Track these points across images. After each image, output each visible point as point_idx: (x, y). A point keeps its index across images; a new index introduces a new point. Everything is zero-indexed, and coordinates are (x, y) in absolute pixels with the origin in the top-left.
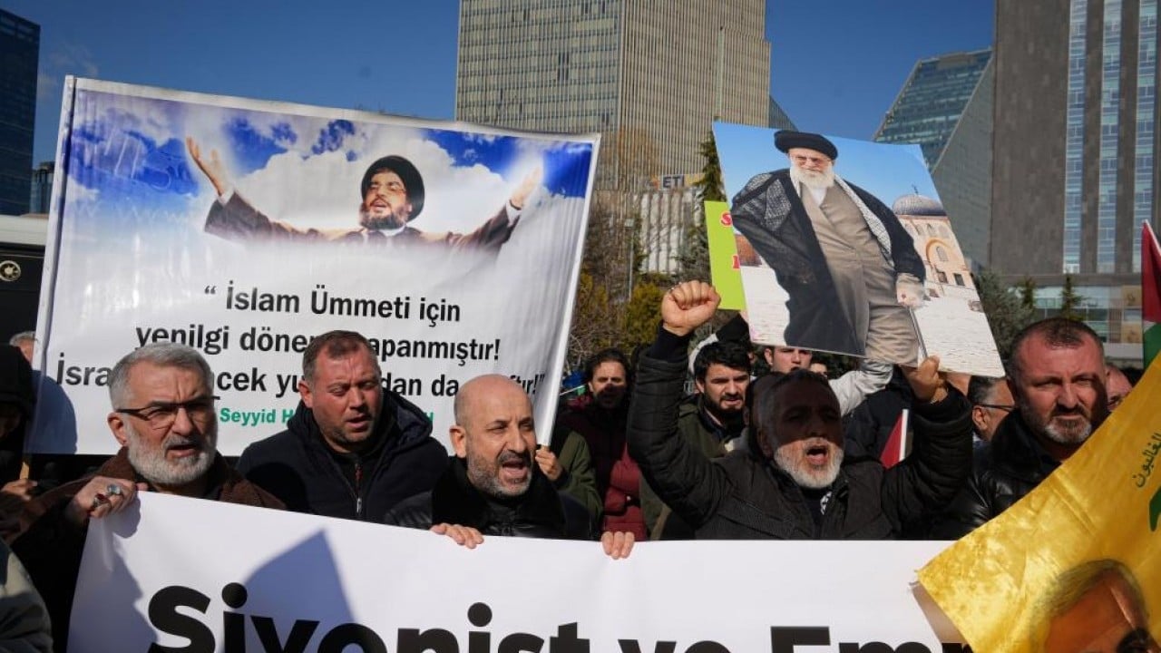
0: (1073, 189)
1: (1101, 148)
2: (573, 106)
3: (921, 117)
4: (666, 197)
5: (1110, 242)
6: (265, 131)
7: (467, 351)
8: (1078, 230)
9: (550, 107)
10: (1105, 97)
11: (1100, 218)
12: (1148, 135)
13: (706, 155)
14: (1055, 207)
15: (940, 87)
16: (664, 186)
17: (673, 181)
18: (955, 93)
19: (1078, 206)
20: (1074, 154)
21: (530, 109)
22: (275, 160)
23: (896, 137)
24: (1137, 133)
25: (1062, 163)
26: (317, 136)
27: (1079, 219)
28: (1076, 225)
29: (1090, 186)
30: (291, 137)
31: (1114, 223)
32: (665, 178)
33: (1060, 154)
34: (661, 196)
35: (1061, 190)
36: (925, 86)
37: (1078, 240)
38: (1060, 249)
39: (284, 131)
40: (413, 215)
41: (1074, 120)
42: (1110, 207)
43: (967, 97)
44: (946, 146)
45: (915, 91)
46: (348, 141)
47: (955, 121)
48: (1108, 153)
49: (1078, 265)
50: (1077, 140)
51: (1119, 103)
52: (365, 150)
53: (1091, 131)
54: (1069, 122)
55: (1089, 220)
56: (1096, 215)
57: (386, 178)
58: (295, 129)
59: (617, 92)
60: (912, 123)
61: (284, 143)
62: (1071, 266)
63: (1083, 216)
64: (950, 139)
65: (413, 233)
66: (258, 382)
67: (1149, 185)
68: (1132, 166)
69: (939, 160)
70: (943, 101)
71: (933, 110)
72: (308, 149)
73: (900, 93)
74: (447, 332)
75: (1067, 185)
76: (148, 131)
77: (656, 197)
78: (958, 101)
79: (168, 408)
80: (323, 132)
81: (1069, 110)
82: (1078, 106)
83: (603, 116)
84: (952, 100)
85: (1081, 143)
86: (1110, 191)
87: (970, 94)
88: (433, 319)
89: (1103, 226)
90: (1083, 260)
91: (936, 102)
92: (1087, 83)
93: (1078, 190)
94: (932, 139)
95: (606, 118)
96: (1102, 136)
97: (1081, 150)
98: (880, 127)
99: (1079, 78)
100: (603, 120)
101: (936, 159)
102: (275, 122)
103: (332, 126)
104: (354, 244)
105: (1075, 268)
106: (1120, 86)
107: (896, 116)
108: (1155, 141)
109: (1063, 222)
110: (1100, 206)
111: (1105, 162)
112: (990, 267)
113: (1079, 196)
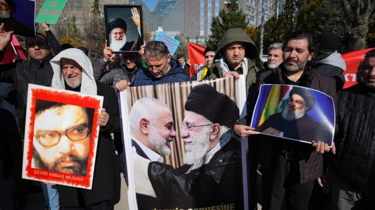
0: (202, 14)
1: (208, 4)
8: (203, 25)
11: (208, 22)
14: (198, 19)
19: (203, 19)
24: (216, 1)
25: (200, 7)
27: (203, 22)
29: (206, 13)
33: (199, 5)
35: (200, 14)
37: (203, 27)
38: (199, 29)
42: (210, 19)
44: (177, 2)
49: (203, 33)
55: (206, 22)
68: (215, 9)
85: (204, 2)
96: (208, 1)
97: (204, 4)
101: (174, 6)
108: (219, 3)
109: (200, 22)
110: (208, 19)
111: (209, 8)
112: (184, 34)
113: (204, 16)
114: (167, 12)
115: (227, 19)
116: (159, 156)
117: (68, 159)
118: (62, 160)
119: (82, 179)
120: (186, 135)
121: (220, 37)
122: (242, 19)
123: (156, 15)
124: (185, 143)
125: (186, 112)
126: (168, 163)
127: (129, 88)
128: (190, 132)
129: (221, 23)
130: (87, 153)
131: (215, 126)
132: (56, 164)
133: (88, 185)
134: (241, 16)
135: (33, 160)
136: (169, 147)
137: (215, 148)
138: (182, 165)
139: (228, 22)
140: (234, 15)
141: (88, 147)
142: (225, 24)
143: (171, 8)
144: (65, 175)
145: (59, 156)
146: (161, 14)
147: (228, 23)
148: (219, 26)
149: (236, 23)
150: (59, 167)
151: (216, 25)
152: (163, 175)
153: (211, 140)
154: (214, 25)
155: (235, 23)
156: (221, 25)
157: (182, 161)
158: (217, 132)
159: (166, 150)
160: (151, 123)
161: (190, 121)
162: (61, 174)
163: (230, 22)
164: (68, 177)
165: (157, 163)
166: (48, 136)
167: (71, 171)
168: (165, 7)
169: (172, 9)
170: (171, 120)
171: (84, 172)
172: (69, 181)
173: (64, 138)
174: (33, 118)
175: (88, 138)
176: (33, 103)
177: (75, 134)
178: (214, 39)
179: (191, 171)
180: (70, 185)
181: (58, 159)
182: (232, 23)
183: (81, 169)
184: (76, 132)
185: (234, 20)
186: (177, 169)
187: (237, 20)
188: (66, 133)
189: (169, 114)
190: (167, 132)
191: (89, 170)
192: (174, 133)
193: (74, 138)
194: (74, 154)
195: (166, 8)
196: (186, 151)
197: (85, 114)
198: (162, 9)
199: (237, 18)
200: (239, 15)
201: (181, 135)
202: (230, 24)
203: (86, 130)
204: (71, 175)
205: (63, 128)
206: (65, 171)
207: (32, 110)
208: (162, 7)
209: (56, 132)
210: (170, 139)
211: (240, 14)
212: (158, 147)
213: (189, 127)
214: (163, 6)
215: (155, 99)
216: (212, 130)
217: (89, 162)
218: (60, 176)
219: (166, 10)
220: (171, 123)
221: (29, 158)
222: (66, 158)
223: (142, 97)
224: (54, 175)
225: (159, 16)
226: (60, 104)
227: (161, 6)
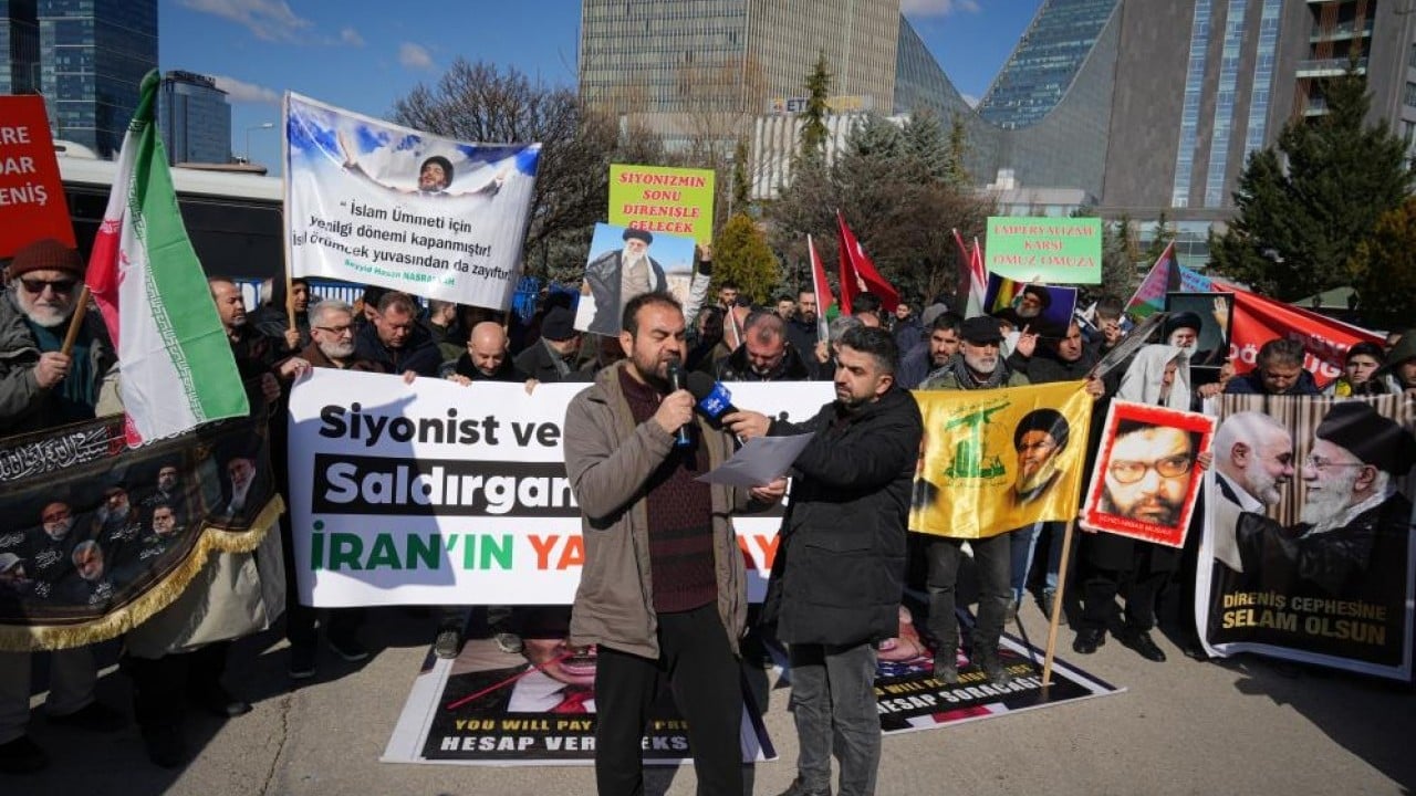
0: (1189, 122)
1: (1220, 82)
2: (701, 23)
3: (1057, 40)
4: (790, 120)
5: (1219, 177)
6: (374, 134)
7: (475, 249)
8: (1191, 164)
9: (677, 24)
10: (1230, 28)
11: (1212, 152)
12: (1267, 69)
13: (810, 88)
14: (1169, 142)
15: (1077, 10)
16: (789, 110)
17: (797, 104)
18: (1091, 17)
19: (1193, 140)
20: (1193, 88)
21: (657, 25)
22: (378, 150)
23: (1029, 61)
24: (1256, 67)
25: (1181, 95)
26: (401, 141)
27: (1192, 153)
28: (1188, 159)
29: (1206, 120)
30: (387, 139)
31: (1225, 158)
32: (789, 102)
33: (1179, 87)
34: (785, 120)
35: (1177, 124)
36: (1063, 8)
37: (1189, 175)
38: (1170, 184)
39: (383, 136)
40: (447, 185)
41: (1197, 52)
42: (1223, 142)
43: (1103, 21)
44: (1079, 73)
45: (1051, 13)
46: (416, 146)
47: (1089, 47)
48: (1227, 86)
49: (1186, 199)
50: (1198, 73)
51: (1242, 35)
52: (425, 151)
53: (1212, 63)
54: (1191, 54)
55: (1202, 154)
56: (1209, 149)
57: (433, 166)
58: (390, 136)
59: (745, 10)
60: (1046, 47)
61: (383, 142)
62: (1179, 199)
63: (1197, 151)
64: (1083, 65)
65: (446, 194)
66: (364, 253)
67: (1262, 121)
68: (1249, 101)
69: (1072, 85)
70: (1079, 24)
71: (1067, 34)
72: (395, 147)
73: (1036, 15)
74: (463, 238)
75: (1183, 118)
76: (319, 124)
77: (779, 119)
78: (1095, 24)
79: (341, 328)
80: (404, 140)
81: (1193, 41)
82: (1203, 37)
83: (731, 34)
84: (1090, 23)
85: (1201, 76)
86: (1225, 126)
87: (1106, 18)
88: (456, 230)
89: (1214, 161)
90: (1191, 195)
91: (1072, 25)
92: (1213, 13)
93: (1194, 124)
94: (1065, 64)
95: (733, 37)
96: (1222, 69)
97: (1200, 83)
98: (1013, 51)
99: (1206, 8)
100: (730, 39)
101: (1068, 85)
102: (380, 130)
103: (409, 137)
104: (415, 197)
105: (1184, 202)
106: (1246, 17)
107: (1031, 39)
108: (1273, 75)
109: (1176, 156)
110: (1213, 140)
111: (1223, 96)
112: (1102, 199)
113: (1194, 129)
114: (1035, 110)
115: (1312, 161)
116: (1260, 504)
117: (1153, 502)
118: (1145, 503)
119: (1170, 532)
120: (1312, 475)
121: (1277, 229)
122: (1383, 158)
123: (987, 122)
124: (1308, 488)
125: (1317, 441)
126: (1272, 516)
127: (1220, 394)
128: (1319, 472)
129: (1286, 173)
130: (1183, 495)
131: (1367, 469)
132: (1134, 509)
133: (1178, 541)
134: (1380, 149)
135: (1100, 501)
136: (1279, 491)
137: (1362, 505)
138: (1296, 522)
139: (1315, 172)
140: (1348, 144)
141: (1186, 487)
142: (1303, 179)
143: (1053, 96)
144: (1145, 524)
145: (1140, 496)
146: (1008, 118)
147: (1318, 177)
148: (1272, 185)
149: (1353, 174)
150: (1138, 512)
151: (1259, 181)
152: (1260, 535)
153: (1355, 490)
154: (1251, 182)
155: (1349, 173)
156: (1282, 182)
157: (1298, 515)
158: (1368, 479)
159: (1274, 495)
160: (1253, 451)
161: (1323, 455)
162: (1139, 522)
163: (1326, 171)
164: (1149, 528)
165: (1253, 515)
166: (1128, 469)
167: (1155, 519)
168: (1027, 90)
169: (1055, 100)
170: (1289, 449)
171: (1174, 522)
172: (1149, 534)
173: (1152, 473)
174: (1110, 444)
175: (1188, 474)
176: (1113, 424)
177: (1168, 468)
178: (1248, 235)
179: (1311, 536)
180: (1151, 540)
181: (1138, 502)
182: (1333, 175)
183: (1170, 518)
184: (1171, 464)
185: (1347, 165)
186: (1286, 528)
187: (1357, 165)
188: (1156, 465)
189: (1287, 441)
190: (1278, 468)
191: (1184, 520)
192: (1290, 470)
193: (1166, 472)
194: (1163, 495)
195: (1034, 95)
196: (1307, 502)
197: (1188, 441)
198: (1016, 98)
199: (1359, 155)
200: (1369, 142)
201: (1303, 476)
202: (1326, 182)
203: (1186, 463)
204: (1154, 525)
205: (1152, 458)
206: (1146, 519)
207: (1111, 432)
208: (1017, 92)
209: (1142, 463)
210: (1283, 479)
211: (1376, 140)
212: (1258, 490)
213: (1319, 465)
214: (1021, 88)
215: (1264, 415)
216: (1360, 474)
217: (1186, 508)
218: (1136, 526)
219: (1032, 102)
220: (1287, 455)
221: (1096, 498)
222: (1150, 500)
223: (1242, 409)
224: (1127, 524)
225: (999, 126)
226: (1153, 426)
227: (1013, 89)
